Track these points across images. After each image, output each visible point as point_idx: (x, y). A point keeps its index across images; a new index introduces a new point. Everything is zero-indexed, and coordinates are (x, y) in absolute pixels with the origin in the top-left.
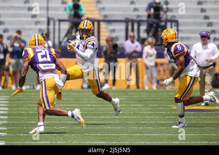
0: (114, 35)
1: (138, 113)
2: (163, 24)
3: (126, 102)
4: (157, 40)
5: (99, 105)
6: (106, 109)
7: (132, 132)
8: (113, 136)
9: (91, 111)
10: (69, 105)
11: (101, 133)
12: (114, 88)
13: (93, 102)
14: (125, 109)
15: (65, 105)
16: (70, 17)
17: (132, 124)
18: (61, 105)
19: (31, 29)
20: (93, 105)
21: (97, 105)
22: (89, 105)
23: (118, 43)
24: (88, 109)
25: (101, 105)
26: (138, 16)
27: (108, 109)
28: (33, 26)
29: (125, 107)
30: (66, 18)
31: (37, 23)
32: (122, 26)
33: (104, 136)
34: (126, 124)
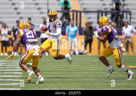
0: (90, 21)
1: (105, 71)
2: (121, 13)
3: (97, 63)
4: (117, 24)
5: (80, 65)
6: (85, 68)
7: (102, 83)
8: (89, 85)
9: (76, 69)
10: (61, 65)
11: (82, 83)
12: (90, 54)
13: (76, 63)
14: (97, 67)
15: (59, 65)
16: (62, 9)
17: (101, 77)
18: (56, 65)
19: (37, 17)
20: (77, 65)
21: (79, 66)
22: (74, 65)
23: (93, 26)
24: (73, 68)
25: (82, 65)
26: (105, 9)
27: (86, 67)
28: (38, 15)
29: (97, 66)
30: (60, 10)
31: (41, 13)
32: (95, 15)
33: (84, 85)
34: (97, 77)
